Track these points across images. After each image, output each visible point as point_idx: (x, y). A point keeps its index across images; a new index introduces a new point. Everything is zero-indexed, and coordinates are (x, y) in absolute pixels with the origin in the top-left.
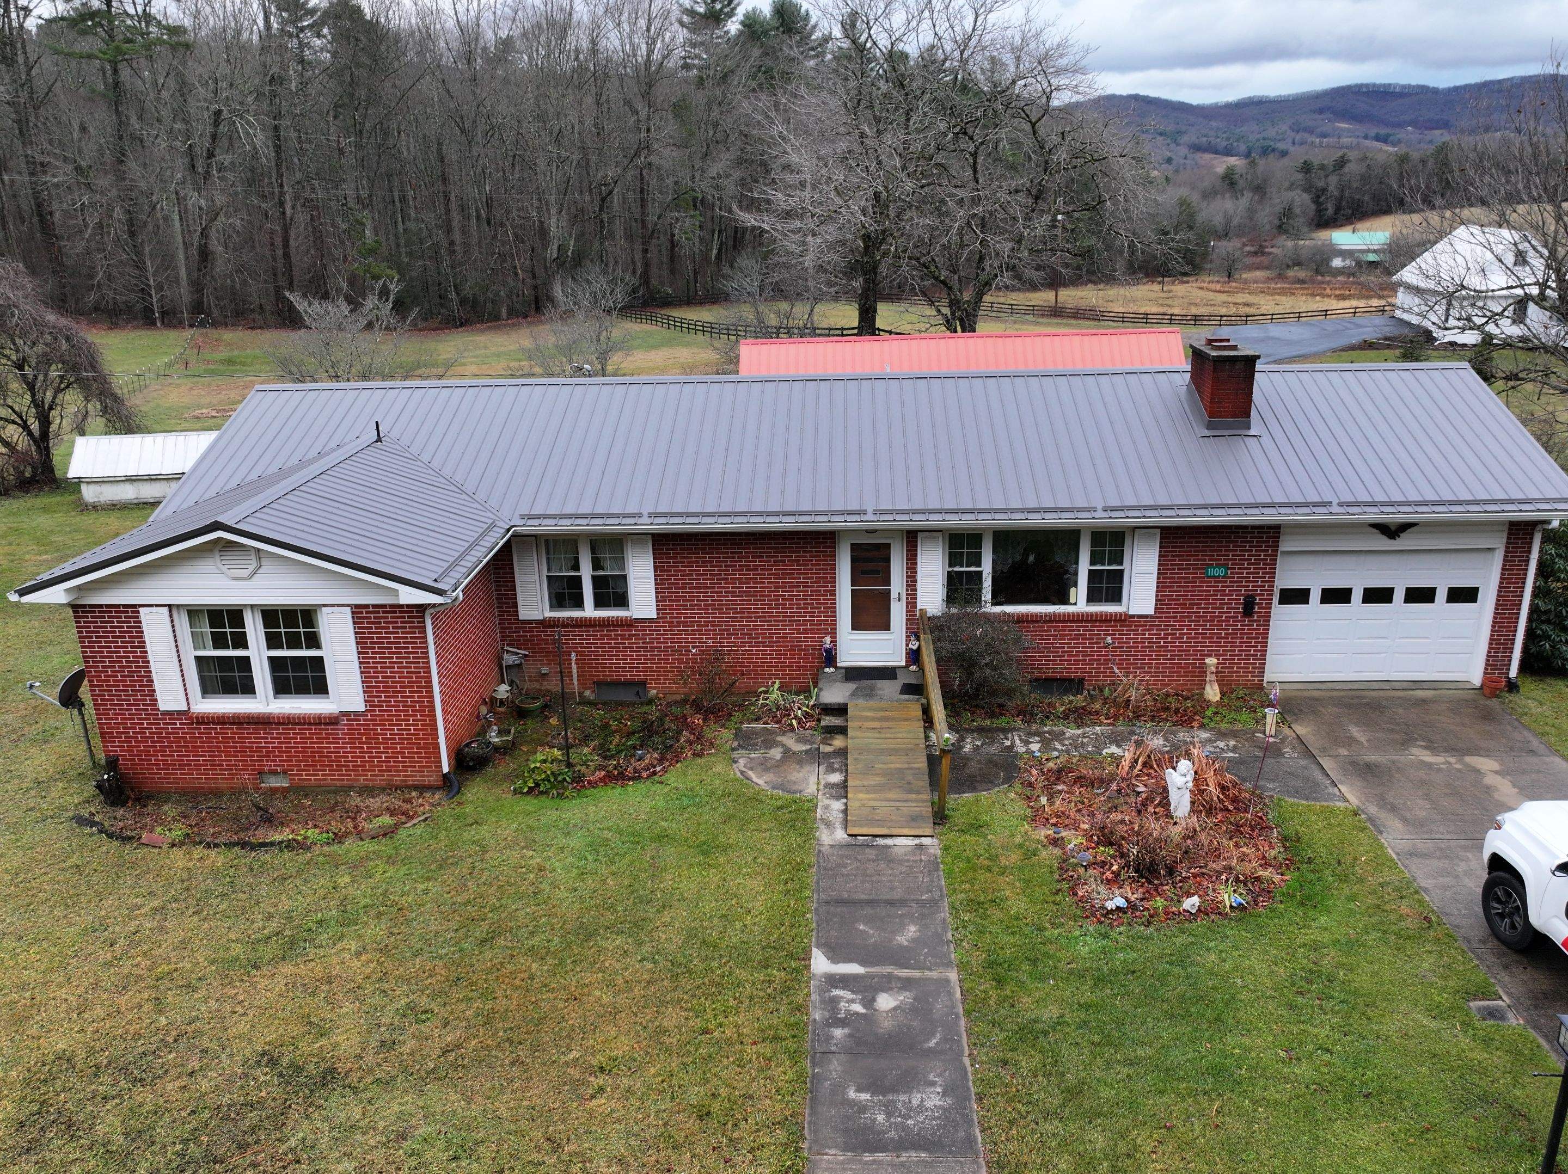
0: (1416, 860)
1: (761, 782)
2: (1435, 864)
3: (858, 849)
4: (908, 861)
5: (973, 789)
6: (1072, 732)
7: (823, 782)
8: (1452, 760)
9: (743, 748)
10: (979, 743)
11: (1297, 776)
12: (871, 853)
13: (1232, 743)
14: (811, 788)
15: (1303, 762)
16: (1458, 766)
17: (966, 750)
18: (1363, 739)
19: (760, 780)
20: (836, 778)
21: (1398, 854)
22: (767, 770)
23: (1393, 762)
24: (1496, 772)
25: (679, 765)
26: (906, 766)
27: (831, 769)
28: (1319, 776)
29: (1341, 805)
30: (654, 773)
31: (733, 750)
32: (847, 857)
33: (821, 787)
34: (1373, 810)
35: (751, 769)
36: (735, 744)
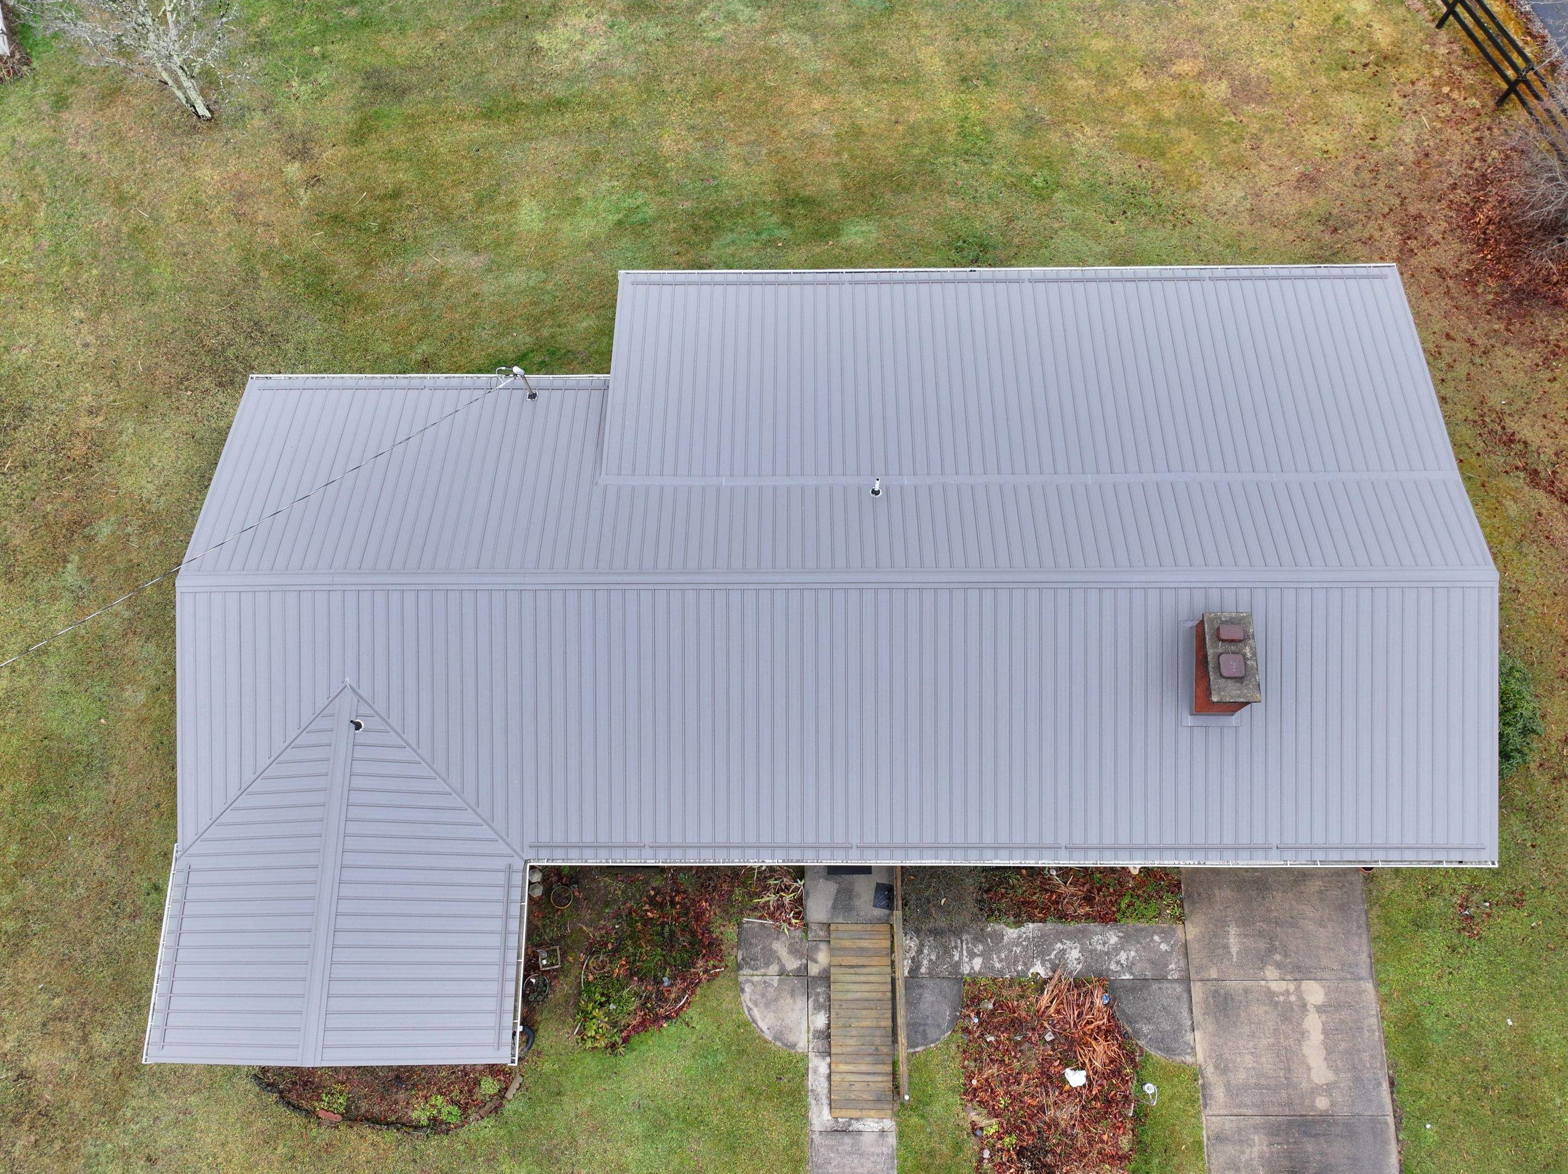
0: (1219, 1147)
1: (765, 1028)
2: (1230, 1149)
3: (839, 1136)
4: (873, 1154)
5: (925, 1040)
6: (1011, 933)
7: (811, 1031)
8: (1292, 987)
9: (747, 963)
10: (933, 958)
11: (1168, 1013)
12: (847, 1140)
13: (1133, 953)
14: (803, 1041)
15: (1179, 988)
16: (1293, 998)
17: (923, 970)
18: (1234, 950)
19: (765, 1022)
20: (820, 1021)
21: (1208, 1138)
22: (767, 1005)
23: (1246, 991)
24: (1320, 1009)
25: (698, 991)
26: (874, 1024)
27: (818, 1008)
28: (1185, 1014)
29: (1189, 1059)
30: (681, 1008)
31: (739, 967)
32: (831, 1148)
33: (811, 1037)
34: (1210, 1071)
35: (756, 1004)
36: (740, 958)
